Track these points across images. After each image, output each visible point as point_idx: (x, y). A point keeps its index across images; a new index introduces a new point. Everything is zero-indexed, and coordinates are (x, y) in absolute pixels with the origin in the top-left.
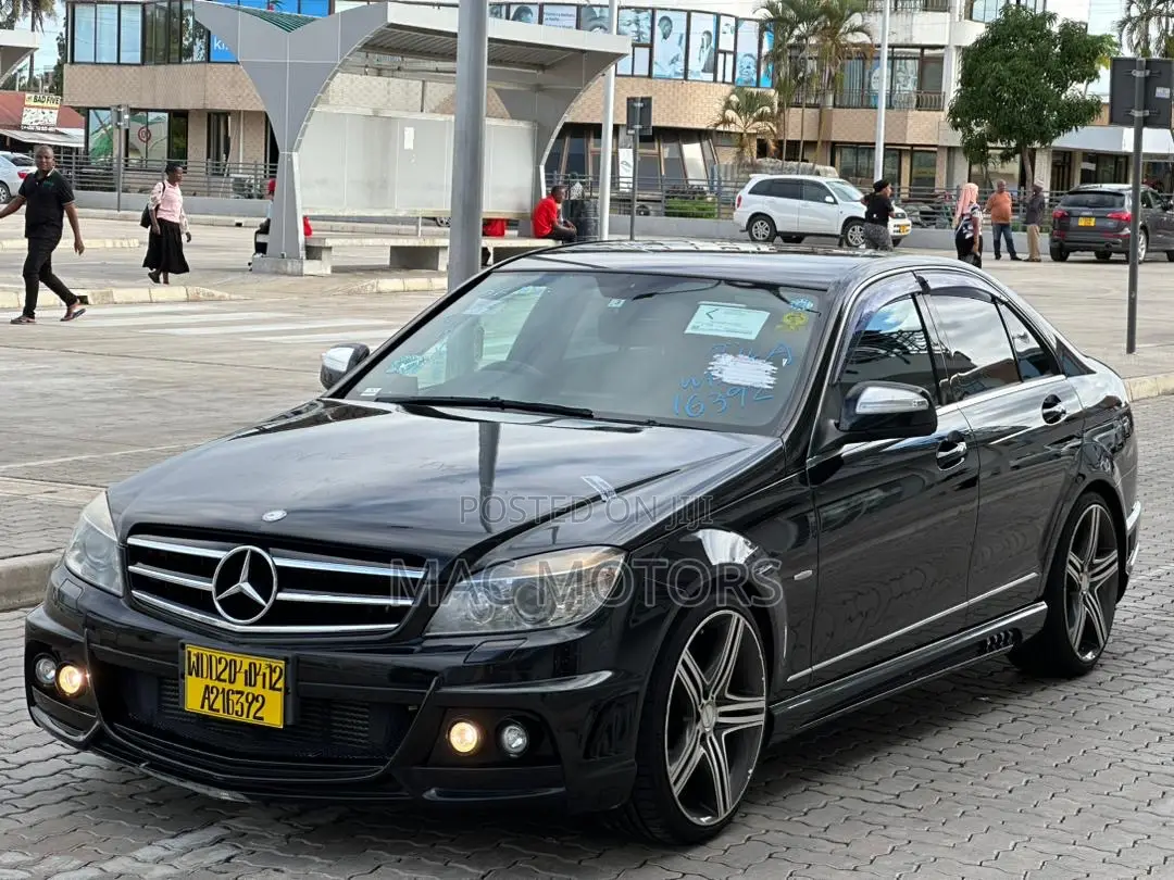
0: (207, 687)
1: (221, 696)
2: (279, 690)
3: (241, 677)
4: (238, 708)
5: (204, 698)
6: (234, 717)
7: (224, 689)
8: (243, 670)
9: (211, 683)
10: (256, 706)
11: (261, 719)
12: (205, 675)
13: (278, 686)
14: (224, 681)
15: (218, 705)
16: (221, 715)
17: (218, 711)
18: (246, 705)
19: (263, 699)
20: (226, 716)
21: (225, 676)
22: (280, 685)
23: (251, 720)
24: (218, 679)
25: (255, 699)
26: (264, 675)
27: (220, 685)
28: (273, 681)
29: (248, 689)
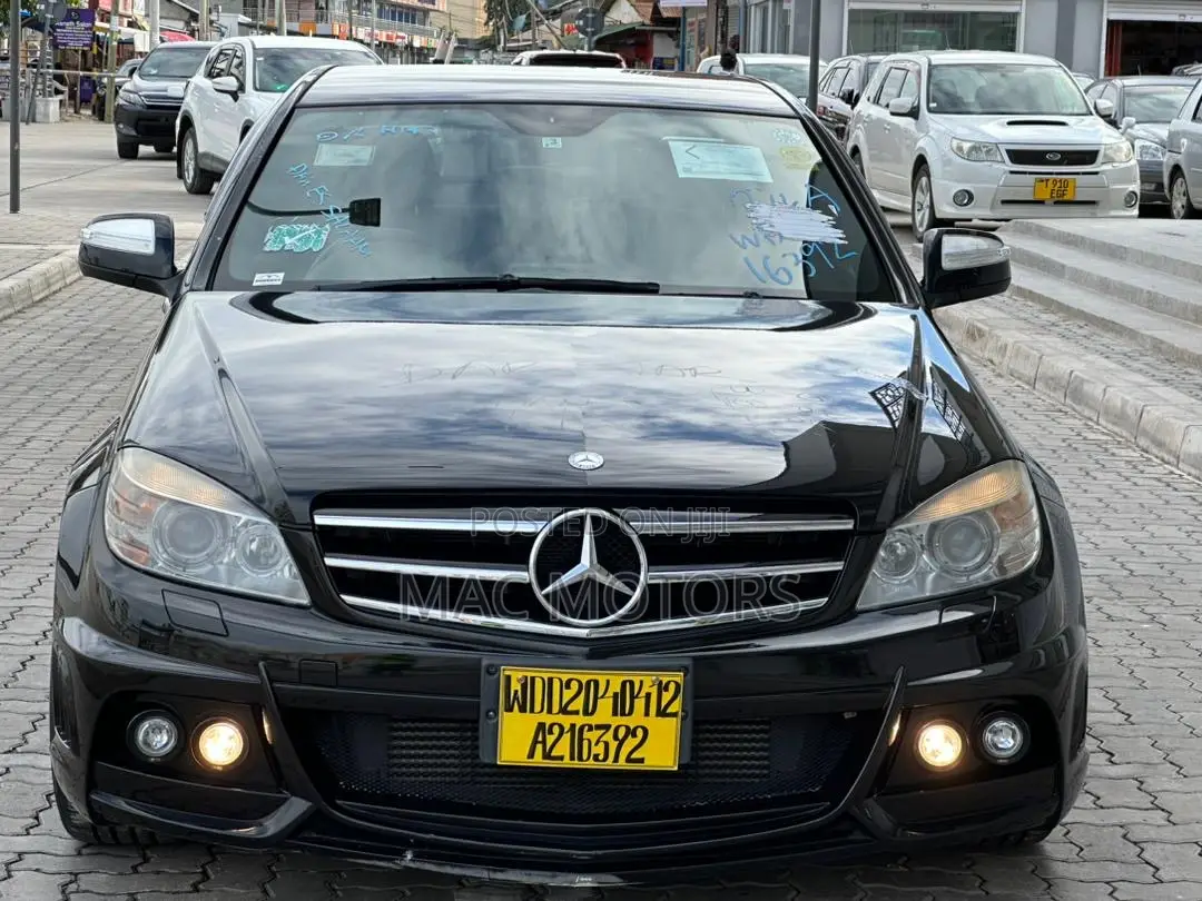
0: (541, 726)
1: (566, 737)
2: (674, 715)
3: (605, 705)
4: (600, 749)
5: (535, 742)
6: (591, 764)
7: (573, 726)
8: (610, 693)
9: (548, 719)
10: (631, 743)
11: (641, 761)
12: (537, 708)
13: (670, 710)
14: (577, 713)
15: (563, 748)
16: (567, 763)
17: (561, 758)
18: (613, 745)
19: (646, 731)
20: (576, 764)
21: (578, 704)
22: (676, 707)
23: (622, 764)
24: (564, 711)
25: (631, 732)
26: (648, 696)
27: (567, 721)
28: (663, 704)
29: (615, 721)
